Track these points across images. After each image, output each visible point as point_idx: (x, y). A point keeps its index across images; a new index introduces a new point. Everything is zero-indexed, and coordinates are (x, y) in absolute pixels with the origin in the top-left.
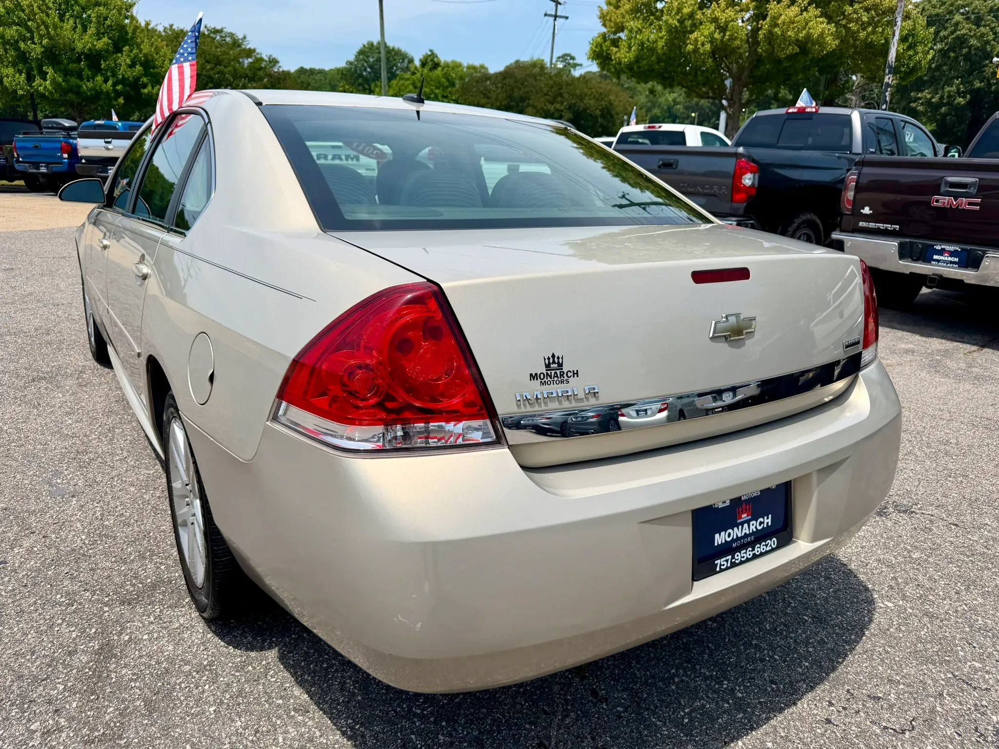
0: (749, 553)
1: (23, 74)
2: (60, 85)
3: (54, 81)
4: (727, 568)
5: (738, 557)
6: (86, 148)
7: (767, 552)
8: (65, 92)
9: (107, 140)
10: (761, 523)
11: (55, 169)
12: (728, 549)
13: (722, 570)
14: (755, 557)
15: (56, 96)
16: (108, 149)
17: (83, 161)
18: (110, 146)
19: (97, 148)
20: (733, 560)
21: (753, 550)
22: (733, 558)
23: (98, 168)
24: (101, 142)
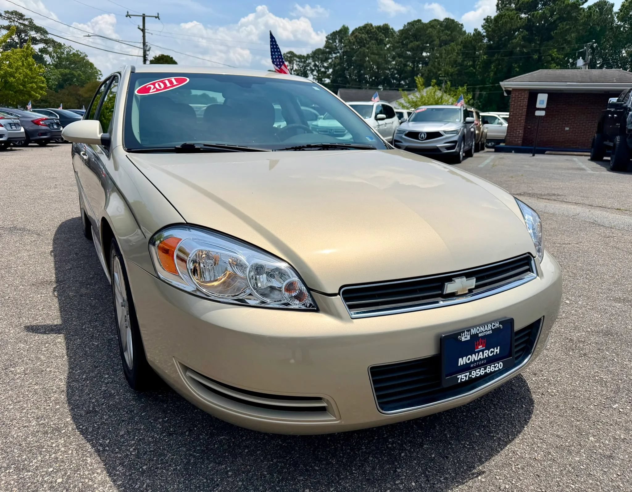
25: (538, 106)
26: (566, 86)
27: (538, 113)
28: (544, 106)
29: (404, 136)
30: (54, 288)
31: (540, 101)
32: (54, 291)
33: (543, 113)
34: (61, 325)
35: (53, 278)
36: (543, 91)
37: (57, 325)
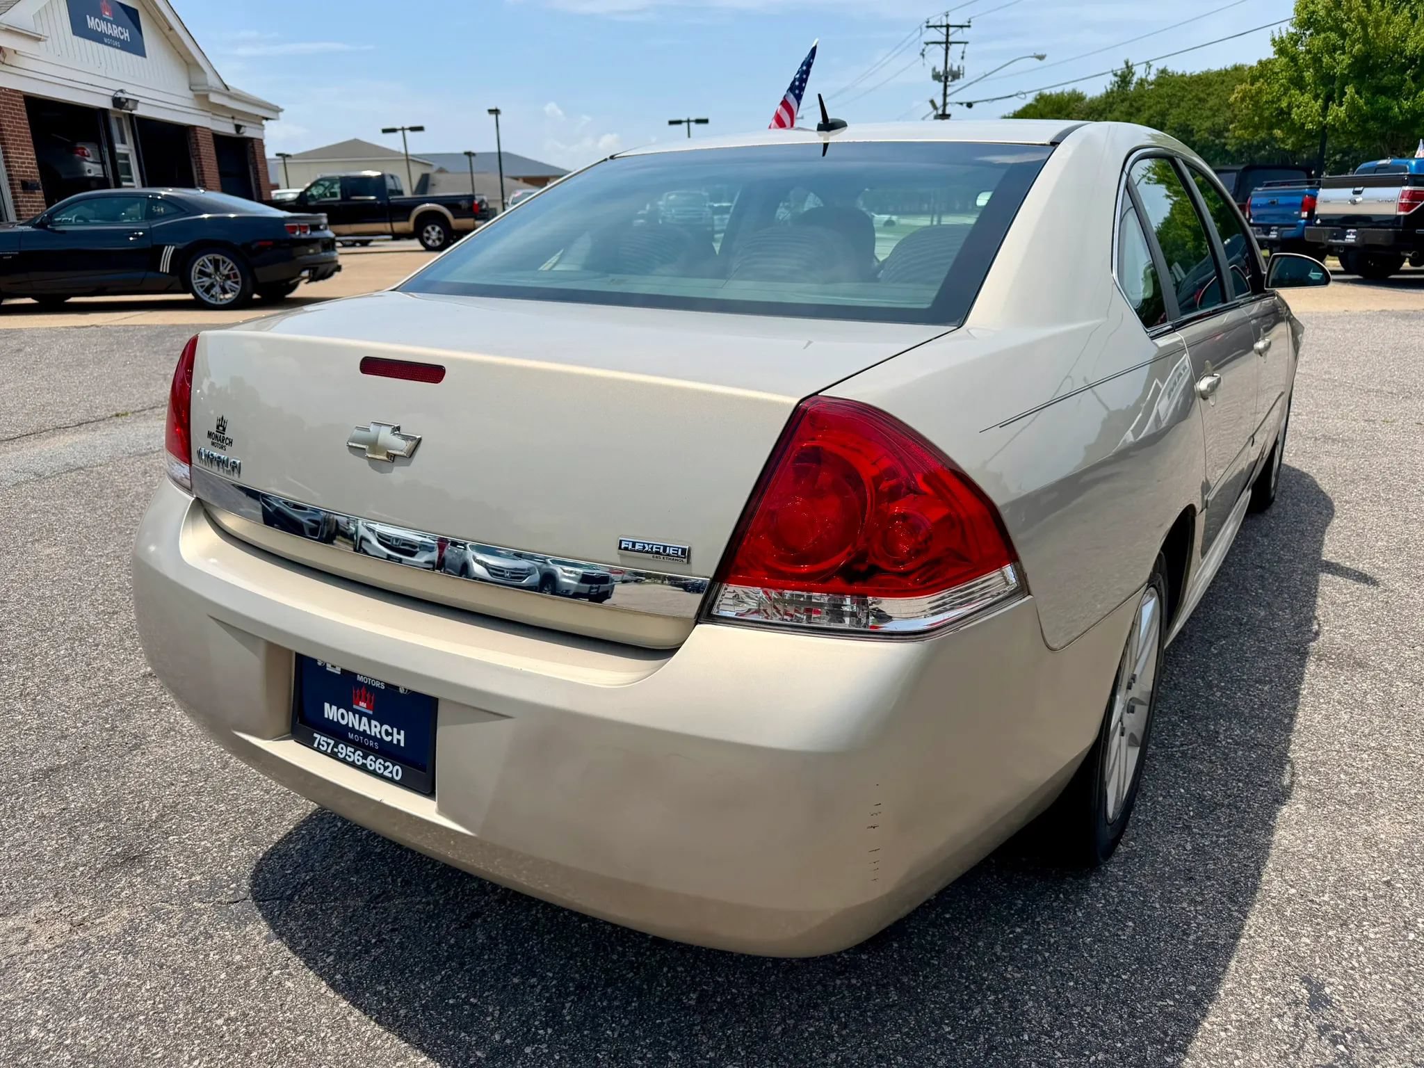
0: (357, 757)
1: (1320, 100)
2: (1359, 109)
3: (1353, 106)
4: (325, 753)
5: (343, 750)
6: (1327, 202)
7: (382, 777)
8: (1365, 119)
9: (1357, 189)
10: (387, 733)
11: (1285, 235)
12: (339, 733)
13: (318, 750)
14: (363, 768)
15: (1350, 127)
16: (1354, 203)
17: (1318, 222)
18: (1359, 199)
19: (1339, 202)
20: (335, 750)
21: (365, 757)
22: (336, 746)
23: (1333, 231)
24: (1347, 193)
30: (1314, 639)
32: (1317, 634)
34: (1322, 571)
35: (1311, 667)
37: (1329, 573)
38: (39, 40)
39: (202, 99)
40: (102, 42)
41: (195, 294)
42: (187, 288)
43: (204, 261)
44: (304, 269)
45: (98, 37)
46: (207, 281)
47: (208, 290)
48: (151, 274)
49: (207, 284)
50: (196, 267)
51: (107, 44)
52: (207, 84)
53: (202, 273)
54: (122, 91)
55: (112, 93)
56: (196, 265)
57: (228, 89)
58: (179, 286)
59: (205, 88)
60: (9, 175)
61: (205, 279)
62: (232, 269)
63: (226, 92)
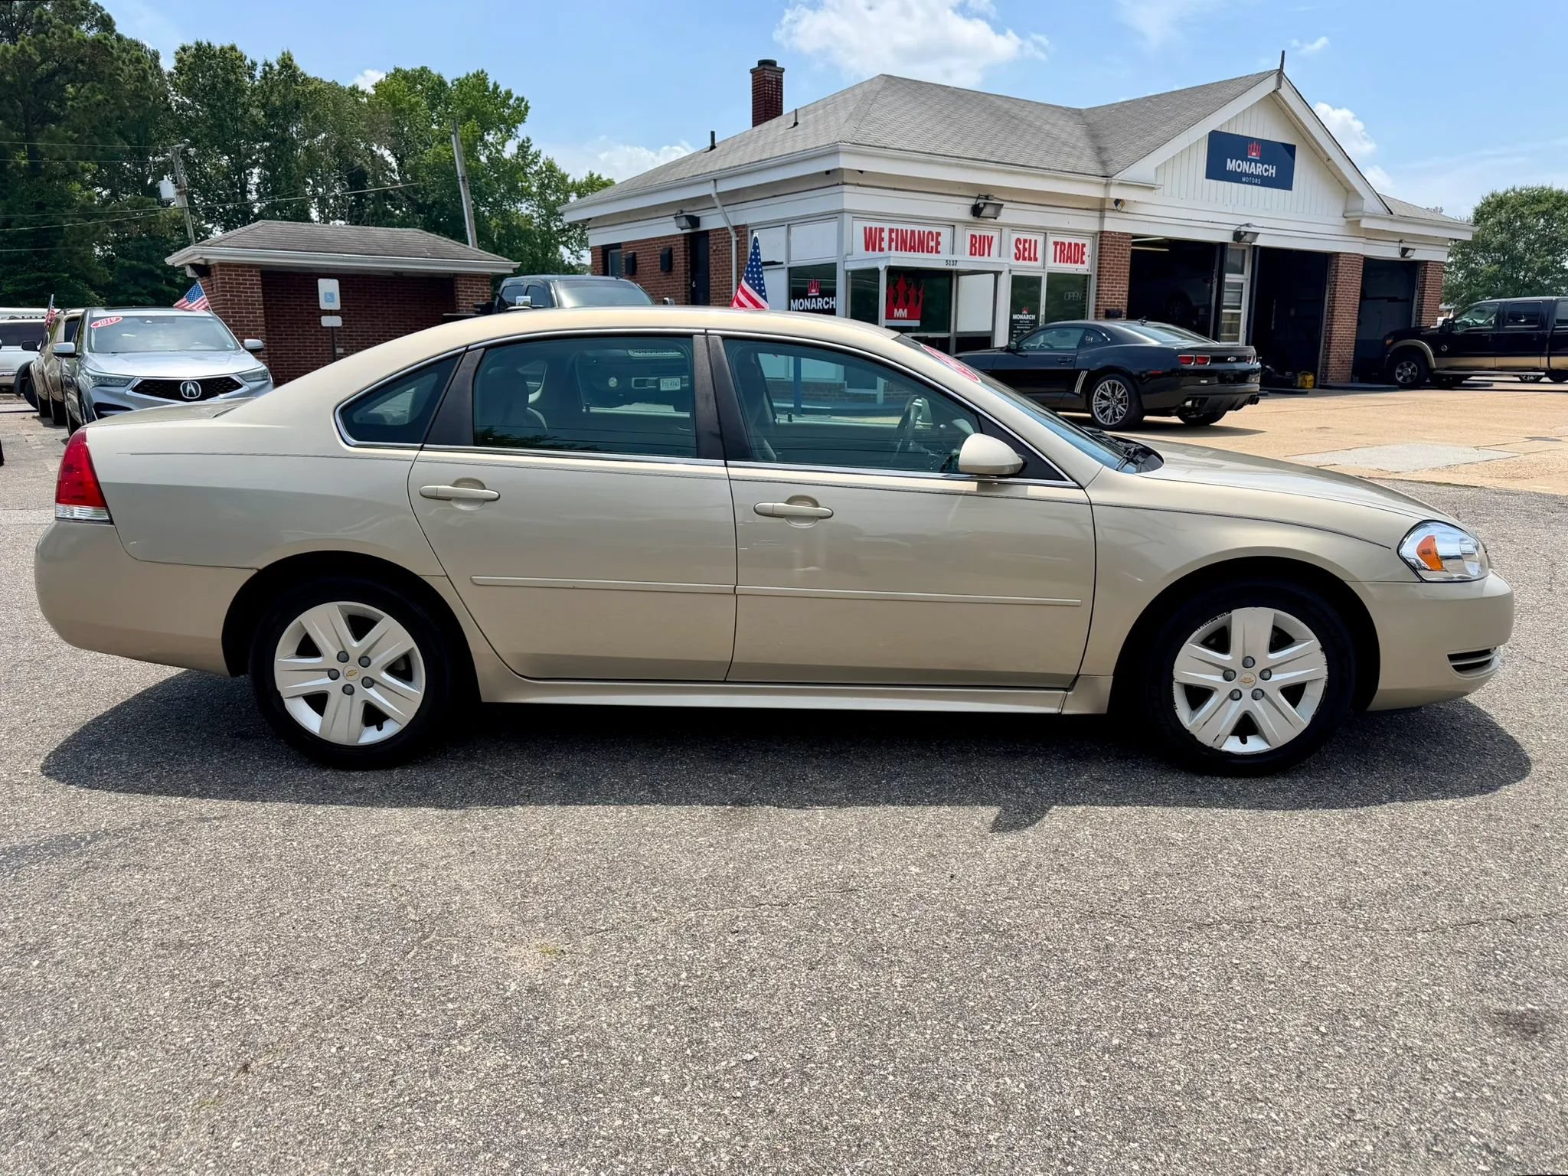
25: (324, 305)
26: (343, 261)
27: (327, 321)
28: (336, 305)
29: (130, 393)
31: (326, 294)
33: (336, 322)
36: (329, 274)
38: (1153, 188)
39: (1353, 223)
40: (1239, 181)
41: (1093, 414)
42: (1089, 410)
43: (1104, 387)
44: (1188, 400)
45: (1236, 177)
46: (1104, 403)
47: (1103, 411)
48: (1068, 395)
49: (1103, 406)
50: (1099, 390)
51: (1245, 183)
52: (1362, 210)
53: (1103, 397)
54: (1247, 225)
55: (1234, 228)
56: (1099, 389)
57: (1392, 213)
58: (1083, 406)
59: (1359, 214)
60: (1097, 305)
61: (1103, 402)
62: (1124, 394)
63: (1391, 216)
